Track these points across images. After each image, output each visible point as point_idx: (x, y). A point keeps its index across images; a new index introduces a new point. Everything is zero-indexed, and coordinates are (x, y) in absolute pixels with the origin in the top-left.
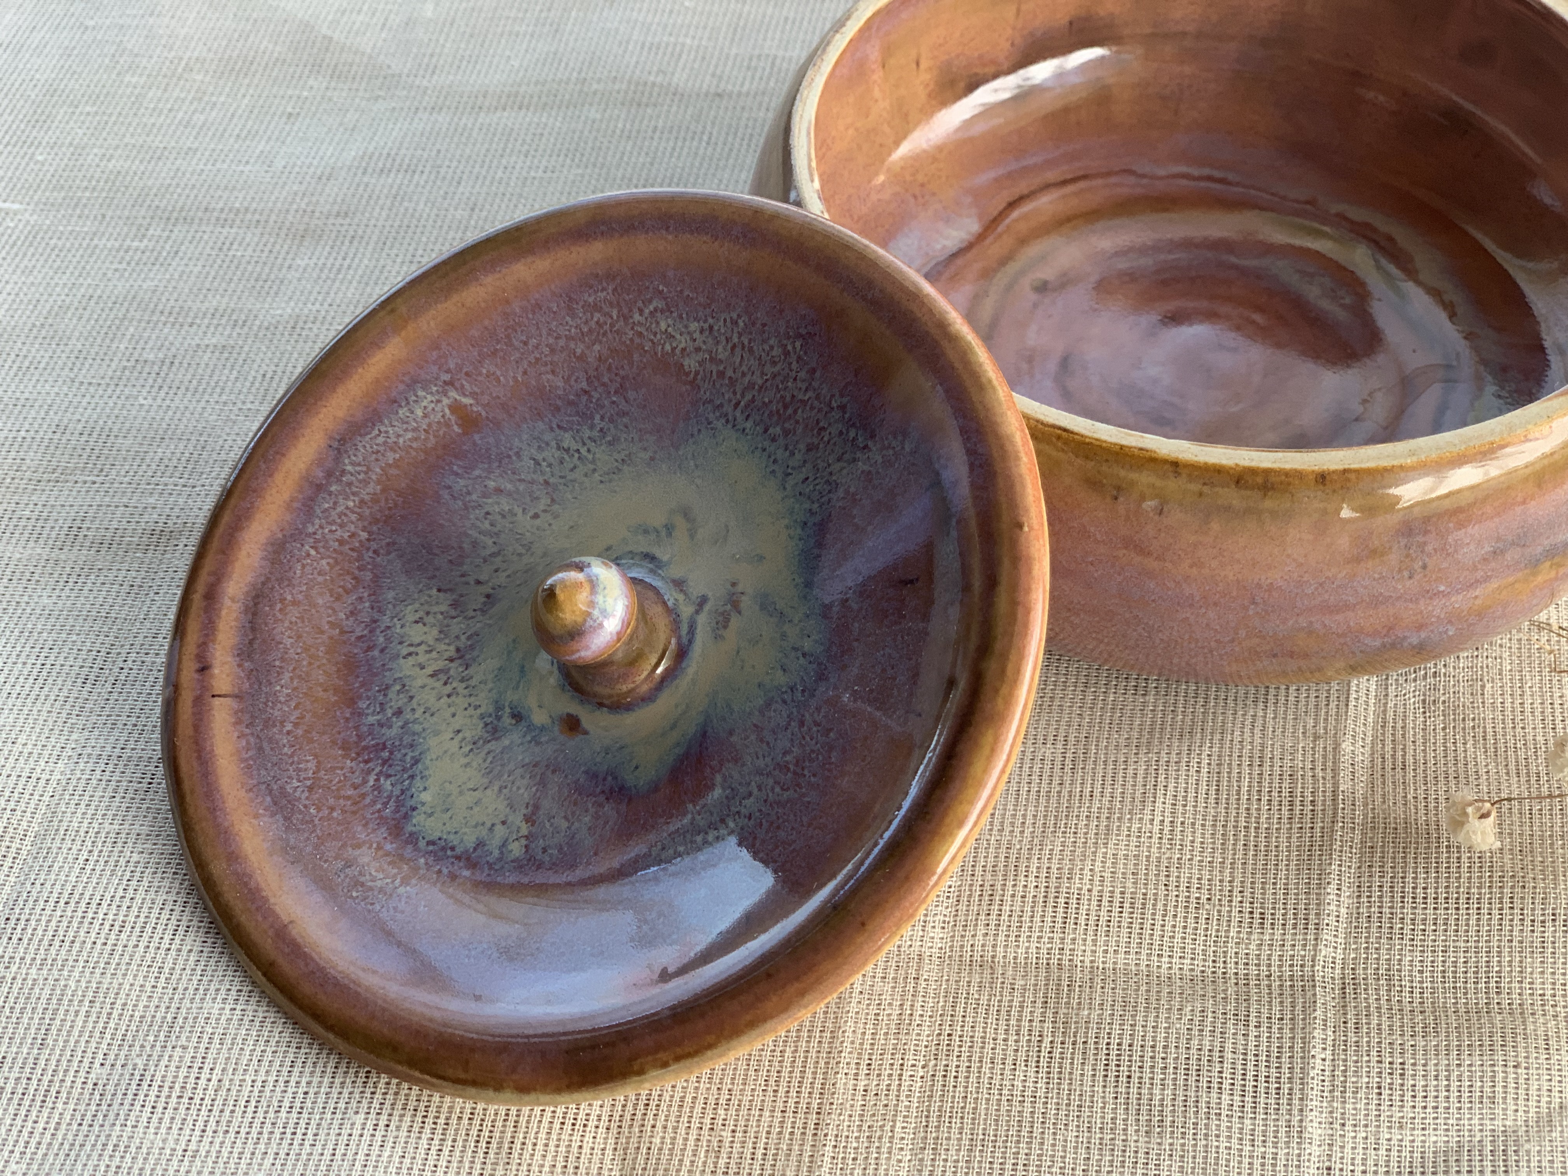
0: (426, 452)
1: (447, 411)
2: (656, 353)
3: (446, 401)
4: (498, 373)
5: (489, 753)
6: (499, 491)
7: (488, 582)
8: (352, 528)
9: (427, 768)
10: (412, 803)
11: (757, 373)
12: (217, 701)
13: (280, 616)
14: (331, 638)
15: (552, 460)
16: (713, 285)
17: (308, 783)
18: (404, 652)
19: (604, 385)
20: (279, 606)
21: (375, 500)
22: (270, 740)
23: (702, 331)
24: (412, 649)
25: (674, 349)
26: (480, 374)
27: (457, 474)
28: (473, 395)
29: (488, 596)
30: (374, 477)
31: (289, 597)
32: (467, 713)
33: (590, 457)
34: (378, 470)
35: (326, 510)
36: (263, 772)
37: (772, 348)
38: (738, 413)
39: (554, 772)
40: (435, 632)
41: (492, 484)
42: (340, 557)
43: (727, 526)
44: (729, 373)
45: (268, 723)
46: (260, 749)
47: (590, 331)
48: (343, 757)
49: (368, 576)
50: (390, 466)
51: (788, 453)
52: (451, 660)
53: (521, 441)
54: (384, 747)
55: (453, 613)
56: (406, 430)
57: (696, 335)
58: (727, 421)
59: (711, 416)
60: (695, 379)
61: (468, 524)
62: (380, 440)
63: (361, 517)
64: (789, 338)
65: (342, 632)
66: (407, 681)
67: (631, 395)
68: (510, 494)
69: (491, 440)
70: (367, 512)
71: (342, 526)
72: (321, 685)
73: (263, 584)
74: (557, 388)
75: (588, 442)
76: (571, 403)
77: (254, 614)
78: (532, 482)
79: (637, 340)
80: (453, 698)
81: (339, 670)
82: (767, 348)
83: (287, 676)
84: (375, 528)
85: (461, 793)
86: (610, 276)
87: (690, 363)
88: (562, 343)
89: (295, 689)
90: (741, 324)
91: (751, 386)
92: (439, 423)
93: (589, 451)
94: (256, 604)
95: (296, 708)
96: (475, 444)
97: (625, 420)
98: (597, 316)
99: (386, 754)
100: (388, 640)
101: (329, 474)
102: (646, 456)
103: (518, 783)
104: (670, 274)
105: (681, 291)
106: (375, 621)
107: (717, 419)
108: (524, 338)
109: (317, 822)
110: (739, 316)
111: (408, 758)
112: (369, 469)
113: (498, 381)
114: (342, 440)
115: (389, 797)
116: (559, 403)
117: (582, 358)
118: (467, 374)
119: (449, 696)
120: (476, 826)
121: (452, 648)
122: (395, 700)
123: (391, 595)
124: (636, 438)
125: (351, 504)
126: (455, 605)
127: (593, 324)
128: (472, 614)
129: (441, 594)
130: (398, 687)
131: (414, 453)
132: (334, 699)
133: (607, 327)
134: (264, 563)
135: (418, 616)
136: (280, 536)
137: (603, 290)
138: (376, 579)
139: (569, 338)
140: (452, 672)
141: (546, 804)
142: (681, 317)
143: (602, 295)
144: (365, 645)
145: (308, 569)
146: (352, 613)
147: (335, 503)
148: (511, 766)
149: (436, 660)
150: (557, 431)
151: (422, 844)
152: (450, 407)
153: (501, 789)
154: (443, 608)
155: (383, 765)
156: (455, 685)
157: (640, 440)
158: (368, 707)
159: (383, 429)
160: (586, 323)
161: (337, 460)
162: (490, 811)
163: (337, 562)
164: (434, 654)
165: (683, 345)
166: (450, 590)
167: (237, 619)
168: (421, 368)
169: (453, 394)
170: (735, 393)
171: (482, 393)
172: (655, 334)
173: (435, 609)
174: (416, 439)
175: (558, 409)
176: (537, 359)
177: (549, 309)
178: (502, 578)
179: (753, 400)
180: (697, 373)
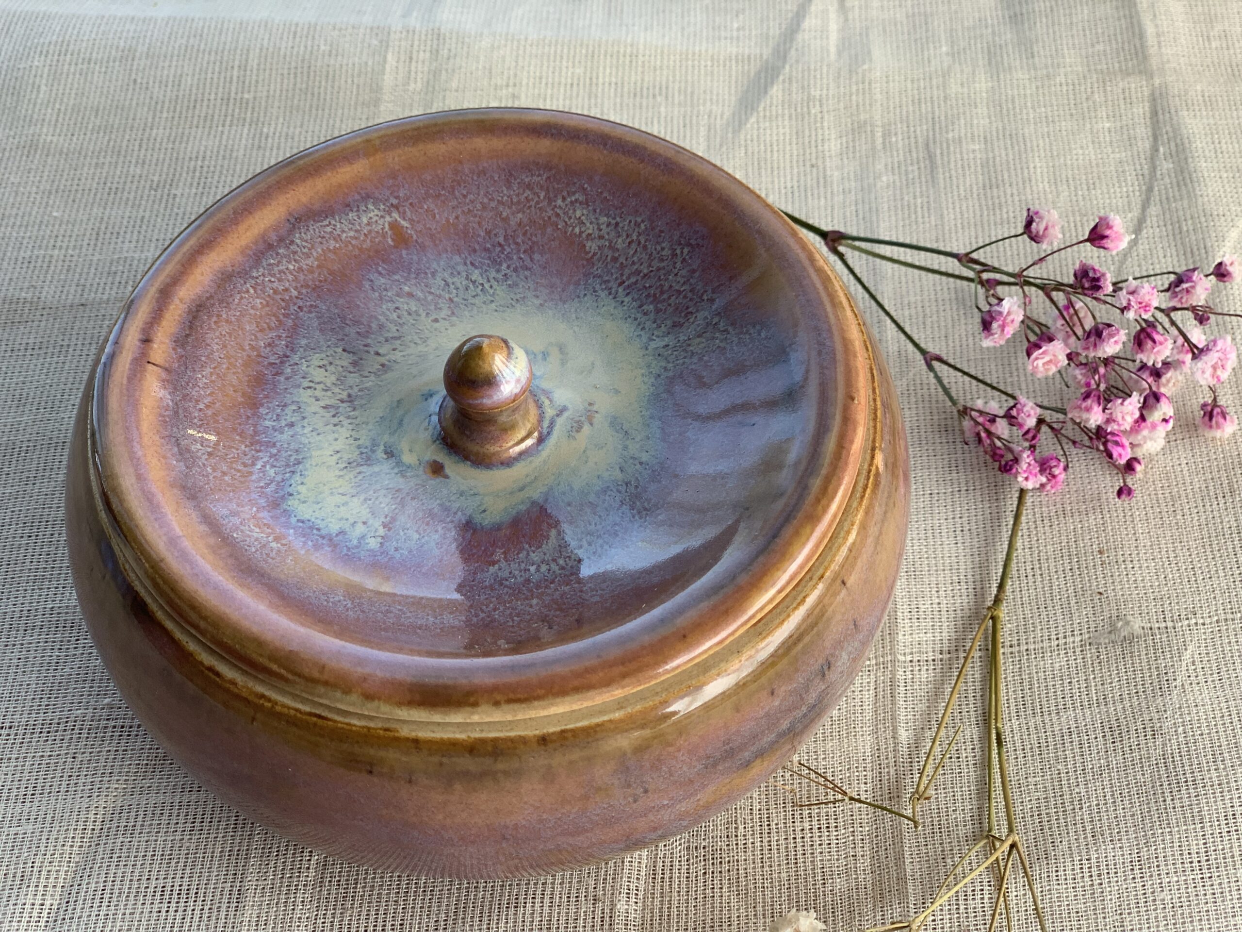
0: (360, 249)
1: (387, 225)
2: (566, 233)
3: (388, 219)
4: (436, 211)
5: (360, 473)
6: (410, 295)
7: (384, 355)
8: (287, 285)
9: (306, 470)
10: (290, 490)
11: (645, 265)
12: (150, 367)
13: (214, 326)
14: (249, 356)
15: (459, 285)
16: (628, 194)
17: (209, 450)
18: (306, 384)
19: (517, 244)
20: (214, 319)
21: (311, 271)
22: (186, 410)
23: (609, 225)
24: (311, 384)
25: (581, 232)
26: (422, 208)
27: (380, 274)
28: (411, 221)
29: (383, 365)
30: (315, 254)
31: (224, 316)
32: (348, 442)
33: (491, 291)
34: (319, 250)
35: (270, 265)
36: (175, 429)
37: (663, 249)
38: (620, 290)
39: (413, 499)
40: (333, 378)
41: (406, 289)
42: (271, 302)
43: (593, 364)
44: (622, 259)
45: (185, 397)
46: (176, 413)
47: (519, 202)
48: (240, 442)
49: (290, 323)
50: (330, 251)
51: (655, 325)
52: (342, 401)
53: (438, 264)
54: (274, 445)
55: (352, 369)
56: (351, 229)
57: (603, 227)
58: (610, 294)
59: (598, 287)
60: (592, 257)
61: (379, 310)
62: (328, 229)
63: (296, 279)
64: (680, 244)
65: (259, 356)
66: (303, 406)
67: (536, 256)
68: (419, 300)
69: (415, 258)
70: (302, 277)
71: (280, 280)
72: (234, 386)
73: (208, 299)
74: (479, 235)
75: (492, 280)
76: (487, 250)
77: (195, 318)
78: (440, 296)
79: (554, 219)
80: (338, 427)
81: (249, 381)
82: (659, 248)
83: (208, 370)
84: (304, 291)
85: (332, 494)
86: (548, 167)
87: (592, 246)
88: (493, 204)
89: (212, 381)
90: (643, 226)
91: (638, 272)
92: (377, 232)
93: (491, 287)
94: (198, 311)
95: (210, 395)
96: (401, 256)
97: (527, 273)
98: (528, 192)
99: (274, 451)
100: (294, 372)
101: (281, 240)
102: (537, 302)
103: (381, 499)
104: (597, 178)
105: (601, 193)
106: (287, 357)
107: (603, 290)
108: (465, 192)
109: (211, 477)
110: (643, 221)
111: (292, 459)
112: (313, 247)
113: (434, 216)
114: (299, 220)
115: (272, 481)
116: (477, 247)
117: (506, 220)
118: (411, 204)
119: (335, 425)
120: (341, 519)
121: (345, 394)
122: (290, 415)
123: (304, 342)
124: (532, 287)
125: (291, 267)
126: (355, 364)
127: (522, 198)
128: (367, 374)
129: (345, 354)
130: (294, 407)
131: (350, 248)
132: (240, 399)
133: (533, 203)
134: (212, 284)
135: (321, 363)
136: (230, 269)
137: (539, 175)
138: (295, 327)
139: (500, 202)
140: (340, 410)
141: (402, 519)
142: (595, 211)
143: (536, 179)
144: (274, 371)
145: (244, 301)
146: (269, 345)
147: (279, 262)
148: (378, 486)
149: (330, 398)
150: (470, 267)
151: (293, 520)
152: (390, 224)
153: (365, 500)
154: (345, 363)
155: (271, 457)
156: (341, 418)
157: (536, 290)
158: (267, 414)
159: (333, 222)
160: (518, 195)
161: (291, 231)
162: (354, 512)
163: (268, 305)
164: (329, 393)
165: (590, 231)
166: (354, 353)
167: (180, 316)
168: (377, 188)
169: (395, 215)
170: (622, 275)
171: (419, 222)
172: (570, 218)
173: (338, 362)
174: (356, 238)
175: (475, 251)
176: (469, 210)
177: (492, 177)
178: (398, 355)
179: (636, 283)
180: (595, 254)
